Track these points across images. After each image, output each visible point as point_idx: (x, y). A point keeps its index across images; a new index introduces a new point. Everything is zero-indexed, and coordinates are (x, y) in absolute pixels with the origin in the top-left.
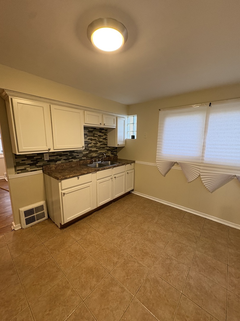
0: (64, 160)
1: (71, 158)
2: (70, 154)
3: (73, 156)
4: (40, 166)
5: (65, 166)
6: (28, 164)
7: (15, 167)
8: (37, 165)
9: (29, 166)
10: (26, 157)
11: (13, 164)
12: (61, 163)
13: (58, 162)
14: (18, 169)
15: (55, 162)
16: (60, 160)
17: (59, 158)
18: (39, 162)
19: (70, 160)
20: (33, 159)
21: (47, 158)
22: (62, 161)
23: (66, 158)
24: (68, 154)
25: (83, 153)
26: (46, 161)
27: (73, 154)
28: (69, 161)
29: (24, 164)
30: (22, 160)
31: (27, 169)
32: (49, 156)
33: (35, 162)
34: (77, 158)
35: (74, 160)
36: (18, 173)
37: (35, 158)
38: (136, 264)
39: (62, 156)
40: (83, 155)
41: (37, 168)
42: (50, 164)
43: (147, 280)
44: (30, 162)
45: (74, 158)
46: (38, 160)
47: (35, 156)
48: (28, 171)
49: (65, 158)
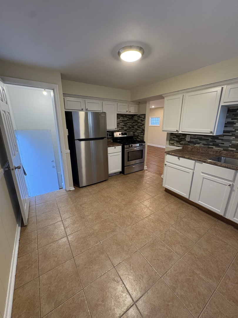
0: (203, 144)
1: (212, 144)
2: (211, 140)
3: (214, 143)
4: (182, 144)
5: (201, 150)
6: (176, 141)
7: (169, 141)
8: (181, 143)
9: (176, 142)
10: (176, 136)
11: (169, 139)
12: (199, 146)
13: (197, 145)
14: (170, 142)
15: (194, 144)
16: (199, 144)
17: (199, 141)
18: (182, 141)
19: (210, 146)
20: (179, 138)
21: (188, 139)
22: (200, 145)
23: (206, 143)
24: (209, 140)
25: (233, 142)
26: (187, 141)
27: (216, 140)
28: (209, 148)
29: (173, 140)
30: (174, 137)
31: (175, 144)
32: (191, 138)
33: (180, 140)
34: (220, 146)
35: (214, 147)
36: (170, 145)
37: (181, 137)
38: (129, 224)
39: (202, 140)
40: (231, 145)
41: (180, 145)
42: (189, 145)
43: (116, 226)
44: (177, 139)
45: (217, 145)
46: (182, 139)
47: (181, 136)
48: (174, 146)
49: (204, 142)
